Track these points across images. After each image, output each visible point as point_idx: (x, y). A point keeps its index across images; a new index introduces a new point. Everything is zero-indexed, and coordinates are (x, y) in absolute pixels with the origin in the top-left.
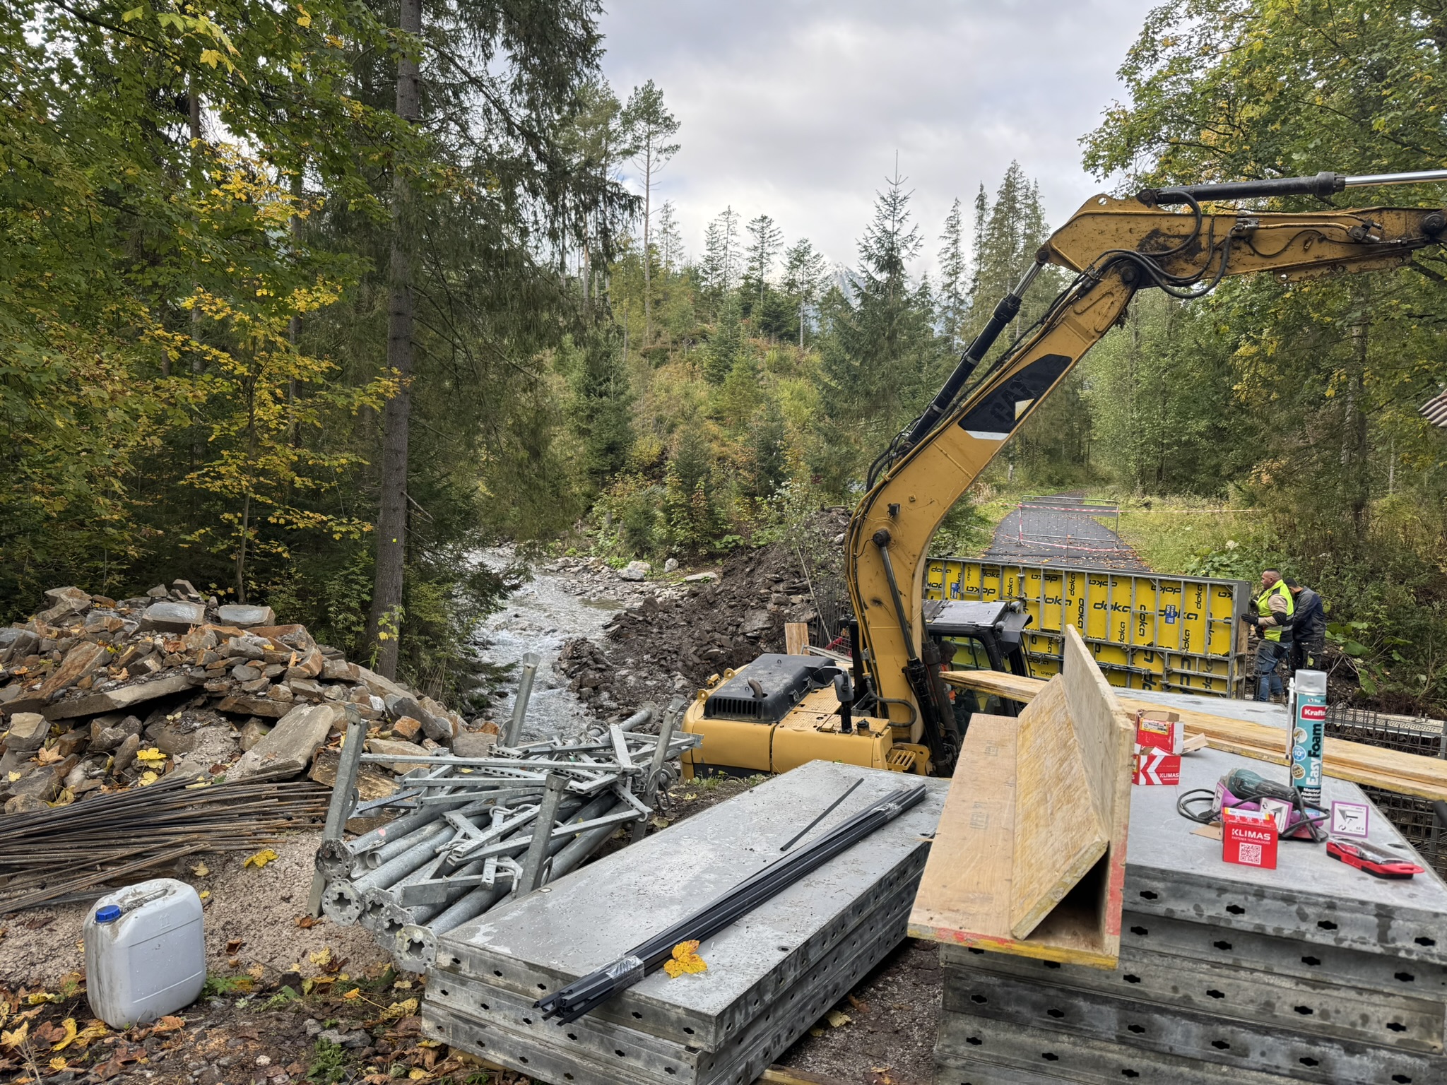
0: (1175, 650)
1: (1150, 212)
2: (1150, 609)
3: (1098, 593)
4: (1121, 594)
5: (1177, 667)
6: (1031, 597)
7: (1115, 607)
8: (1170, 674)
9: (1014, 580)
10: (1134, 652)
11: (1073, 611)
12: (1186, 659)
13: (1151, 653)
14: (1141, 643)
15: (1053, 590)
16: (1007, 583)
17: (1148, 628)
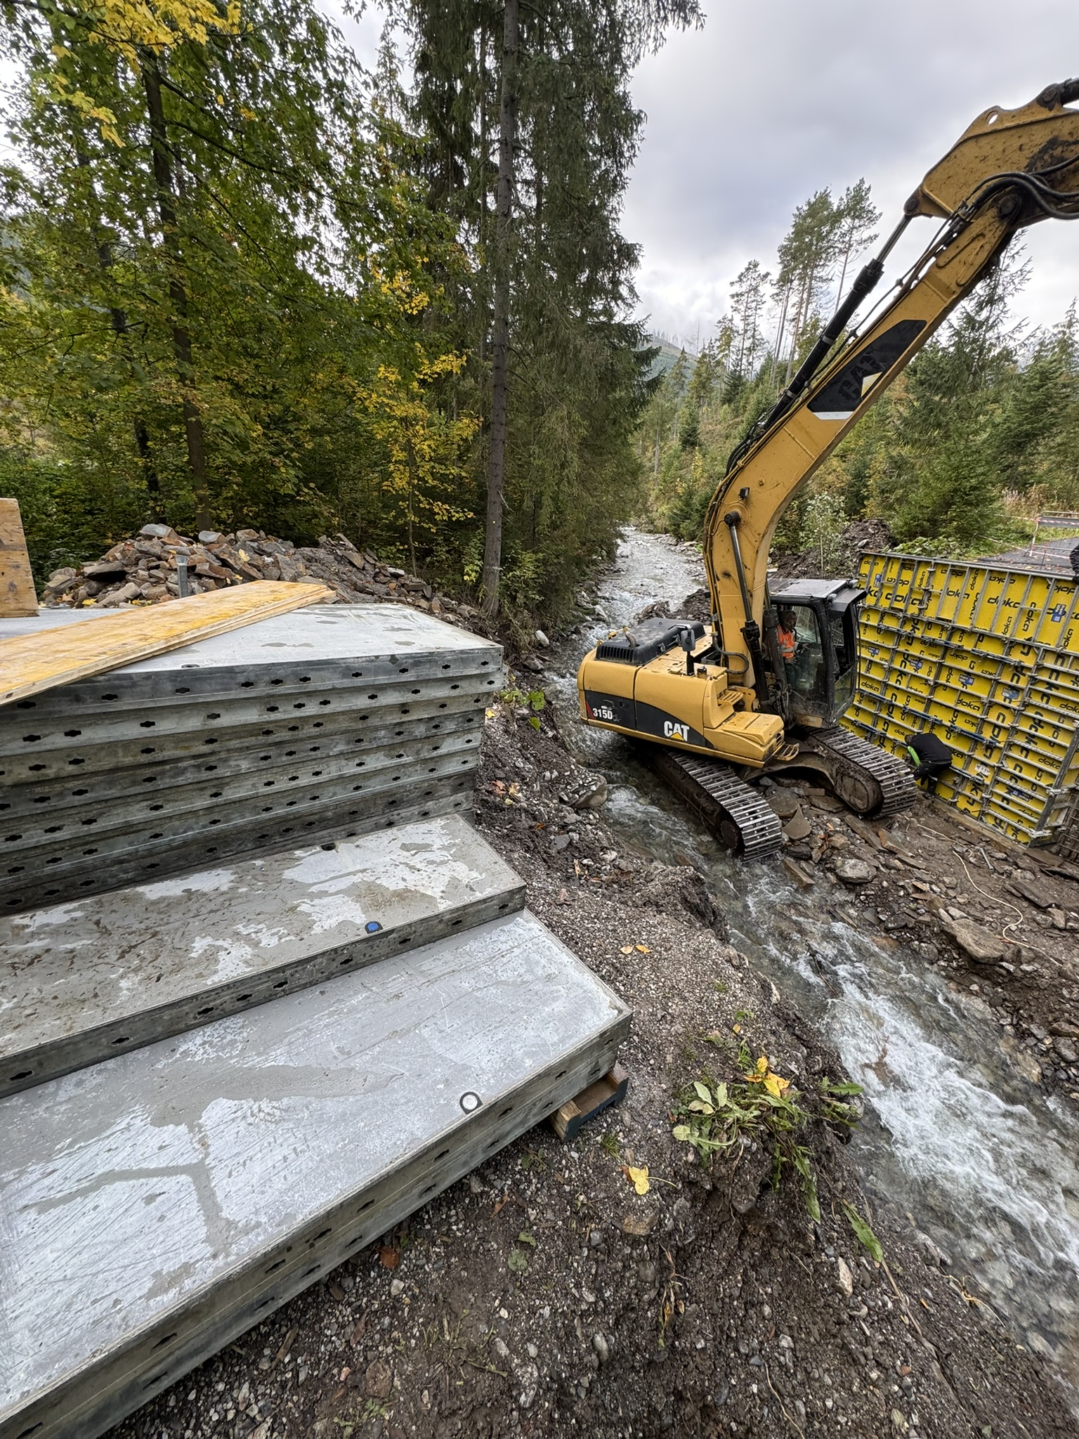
0: (1052, 647)
1: (1051, 114)
2: (1039, 607)
3: (995, 589)
4: (1016, 591)
5: (1049, 663)
6: (936, 590)
7: (1007, 603)
8: (1040, 668)
9: (927, 574)
10: (1013, 644)
11: (968, 605)
12: (1061, 656)
13: (1028, 647)
14: (1021, 638)
15: (957, 584)
16: (919, 576)
17: (1032, 625)
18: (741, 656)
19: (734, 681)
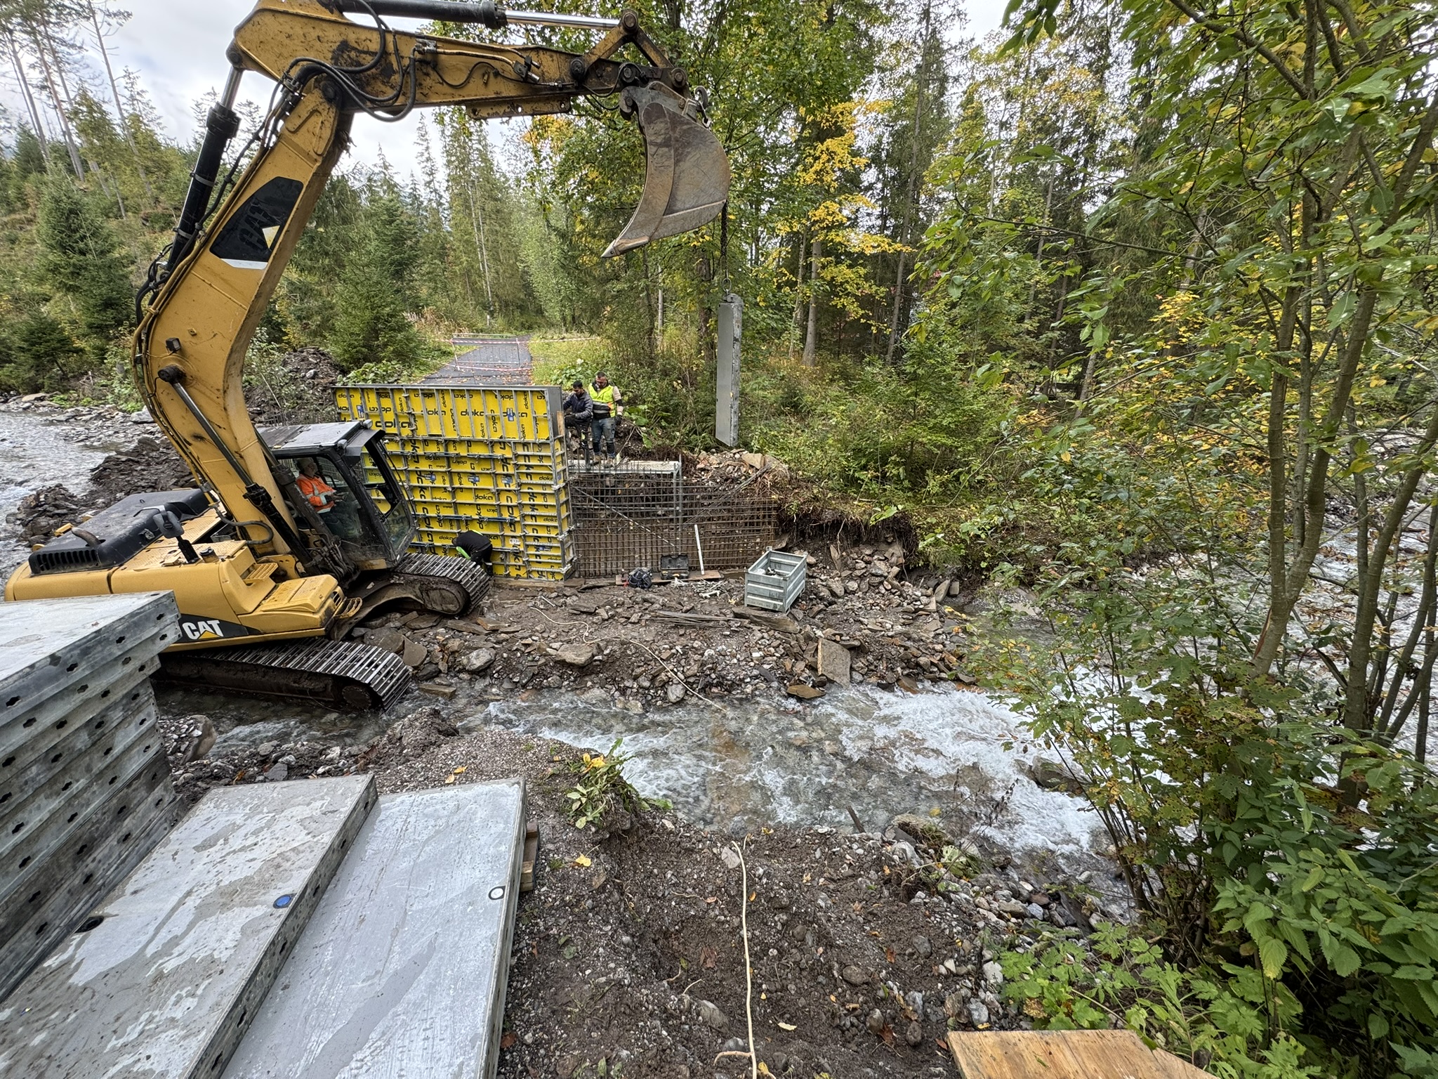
0: (517, 439)
2: (497, 413)
3: (462, 404)
4: (477, 403)
5: (520, 451)
6: (417, 412)
7: (475, 413)
8: (517, 456)
9: (404, 400)
10: (492, 444)
11: (448, 418)
12: (525, 445)
13: (503, 443)
14: (496, 438)
15: (432, 404)
16: (398, 402)
17: (498, 426)
18: (260, 524)
19: (259, 553)
